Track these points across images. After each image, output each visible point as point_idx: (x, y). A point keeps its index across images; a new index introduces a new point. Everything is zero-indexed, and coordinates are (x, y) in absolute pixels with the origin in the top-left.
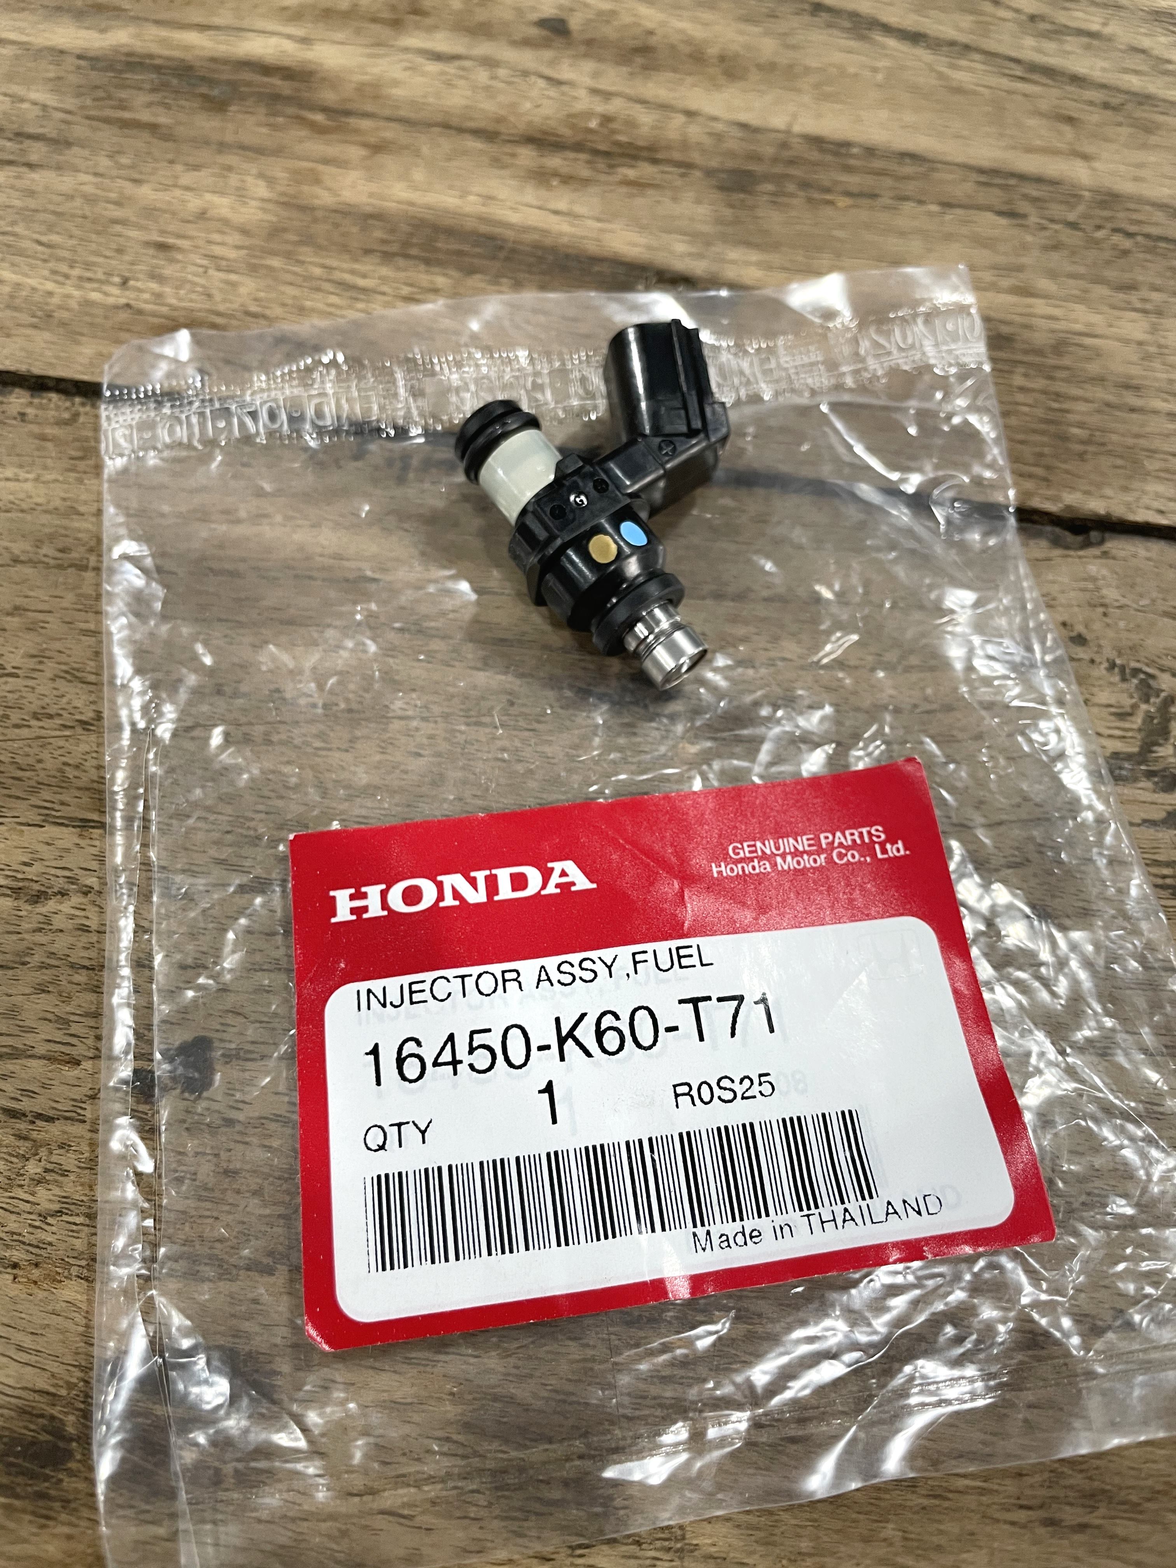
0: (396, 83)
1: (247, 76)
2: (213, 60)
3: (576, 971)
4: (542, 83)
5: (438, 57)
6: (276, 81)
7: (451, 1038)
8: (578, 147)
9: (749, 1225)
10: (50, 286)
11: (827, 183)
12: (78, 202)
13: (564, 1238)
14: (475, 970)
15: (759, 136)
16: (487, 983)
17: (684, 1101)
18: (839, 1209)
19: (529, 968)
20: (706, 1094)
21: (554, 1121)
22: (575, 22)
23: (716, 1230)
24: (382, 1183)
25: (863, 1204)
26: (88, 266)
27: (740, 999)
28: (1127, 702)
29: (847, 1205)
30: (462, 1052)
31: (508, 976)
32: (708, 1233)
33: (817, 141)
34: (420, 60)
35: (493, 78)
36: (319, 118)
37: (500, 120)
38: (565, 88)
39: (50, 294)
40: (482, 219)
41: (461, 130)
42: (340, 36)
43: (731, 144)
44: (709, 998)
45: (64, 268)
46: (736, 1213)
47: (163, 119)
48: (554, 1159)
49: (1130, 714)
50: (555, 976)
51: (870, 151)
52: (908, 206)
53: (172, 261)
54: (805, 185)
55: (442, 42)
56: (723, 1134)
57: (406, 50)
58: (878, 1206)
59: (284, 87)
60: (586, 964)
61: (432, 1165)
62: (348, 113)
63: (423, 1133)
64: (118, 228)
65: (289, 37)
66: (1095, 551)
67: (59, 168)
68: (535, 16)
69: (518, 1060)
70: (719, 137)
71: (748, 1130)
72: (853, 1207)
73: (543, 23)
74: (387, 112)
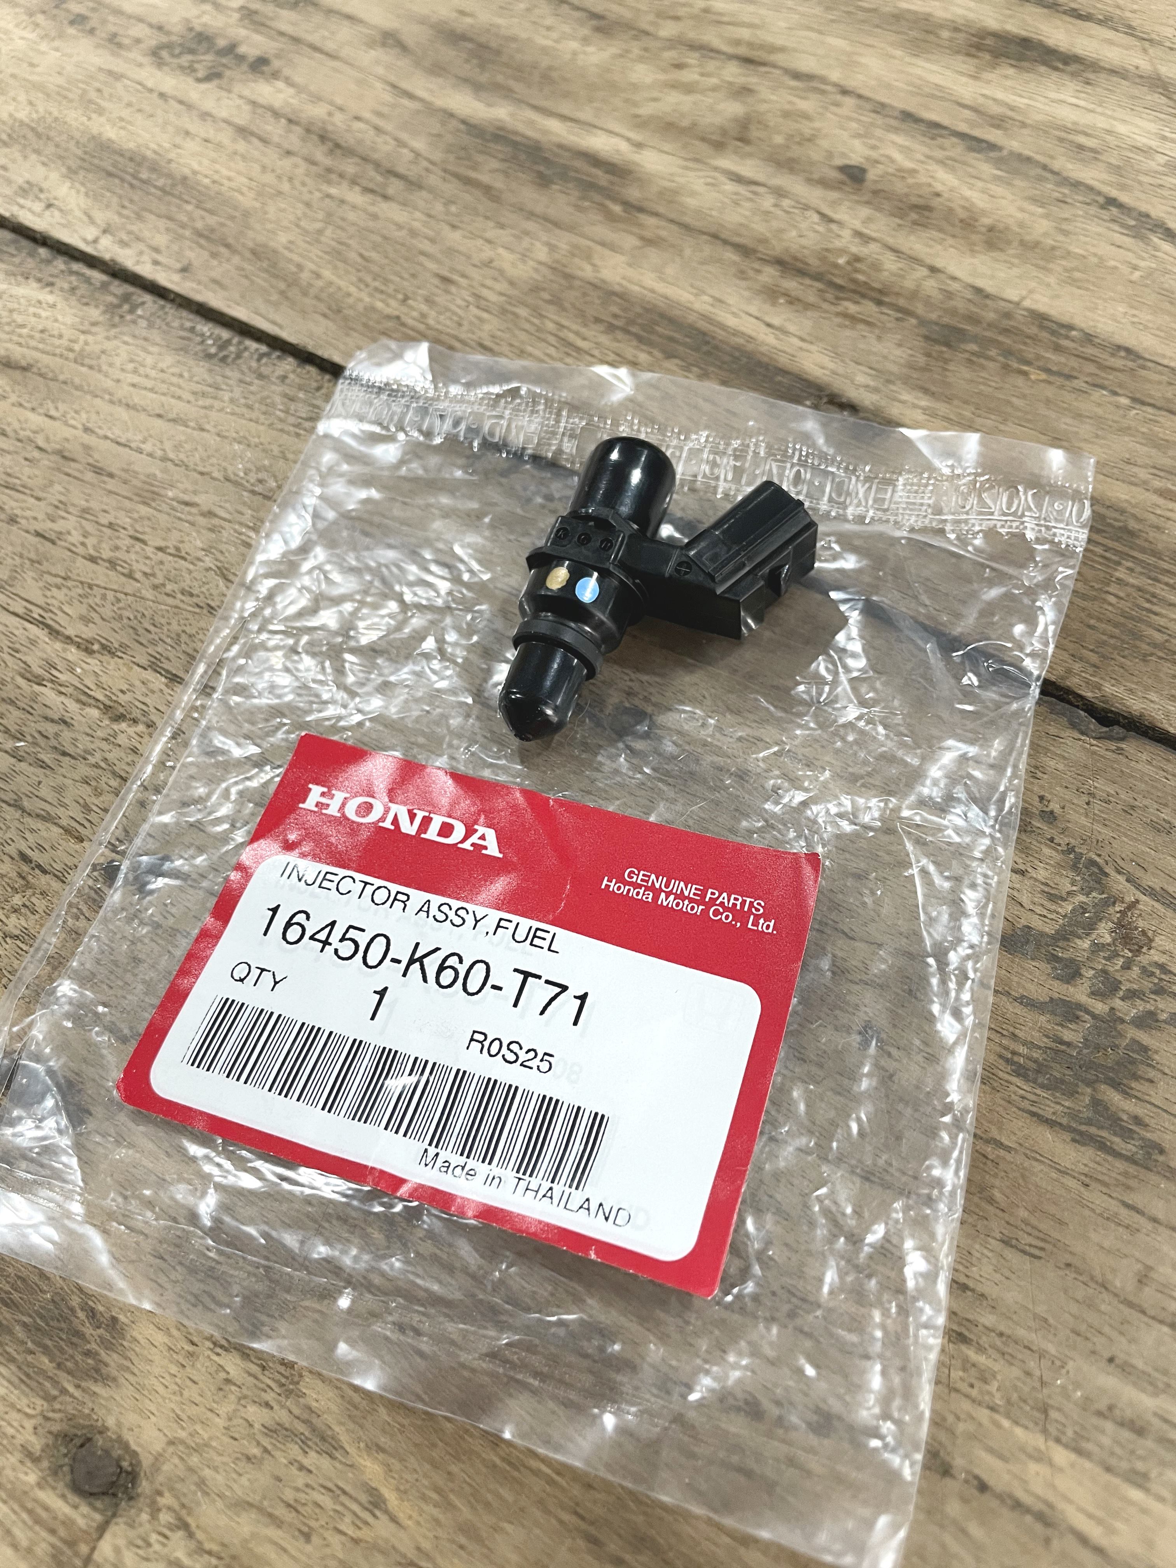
0: (693, 194)
1: (578, 164)
2: (560, 146)
3: (452, 915)
4: (816, 218)
5: (738, 179)
6: (599, 173)
7: (333, 924)
8: (818, 277)
9: (471, 1163)
10: (352, 289)
11: (1030, 356)
12: (403, 233)
13: (329, 1106)
14: (378, 882)
15: (988, 302)
16: (381, 896)
17: (476, 1046)
18: (547, 1185)
19: (418, 897)
20: (494, 1049)
21: (372, 1018)
22: (872, 174)
23: (444, 1155)
24: (227, 1004)
25: (568, 1190)
26: (386, 281)
27: (564, 988)
28: (1066, 886)
29: (554, 1185)
30: (335, 938)
31: (400, 897)
32: (437, 1155)
33: (1040, 318)
34: (722, 178)
35: (776, 205)
36: (617, 209)
37: (764, 241)
38: (834, 226)
39: (349, 295)
40: (704, 317)
41: (725, 242)
42: (667, 147)
43: (959, 304)
44: (539, 977)
45: (368, 279)
46: (466, 1150)
47: (498, 183)
48: (357, 1045)
49: (1064, 900)
50: (434, 911)
51: (1089, 338)
52: (1098, 395)
53: (447, 292)
54: (1008, 353)
55: (748, 168)
56: (491, 1085)
57: (716, 169)
58: (578, 1197)
59: (602, 178)
60: (460, 912)
61: (268, 1009)
62: (641, 210)
63: (276, 983)
64: (422, 258)
65: (628, 140)
66: (1113, 745)
67: (404, 204)
68: (839, 162)
69: (372, 961)
70: (949, 295)
71: (512, 1091)
72: (558, 1188)
73: (845, 169)
74: (673, 216)
